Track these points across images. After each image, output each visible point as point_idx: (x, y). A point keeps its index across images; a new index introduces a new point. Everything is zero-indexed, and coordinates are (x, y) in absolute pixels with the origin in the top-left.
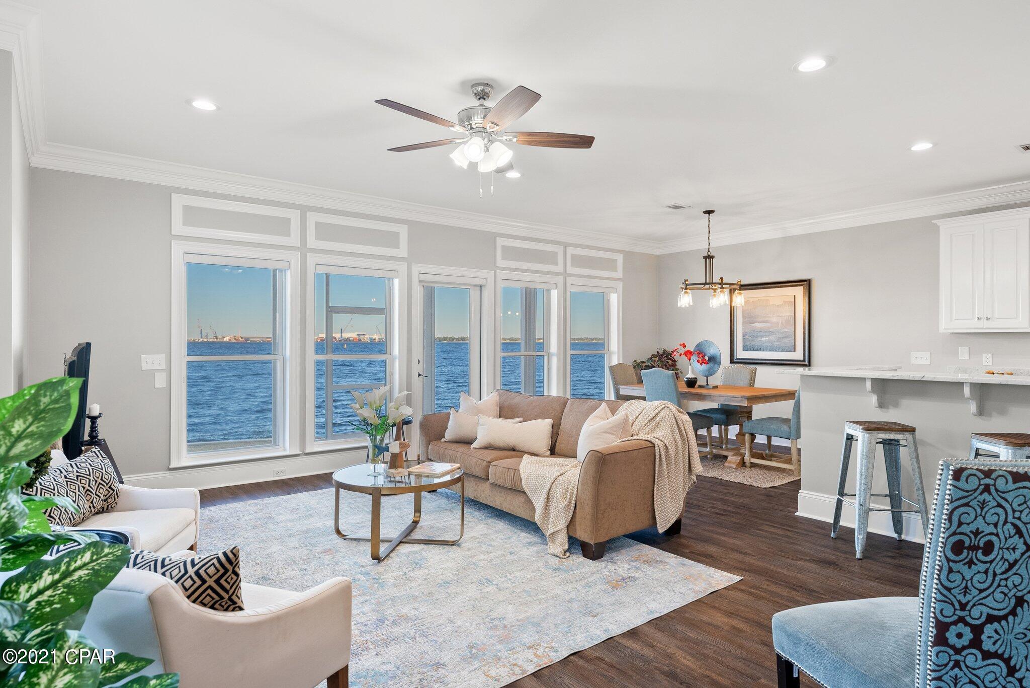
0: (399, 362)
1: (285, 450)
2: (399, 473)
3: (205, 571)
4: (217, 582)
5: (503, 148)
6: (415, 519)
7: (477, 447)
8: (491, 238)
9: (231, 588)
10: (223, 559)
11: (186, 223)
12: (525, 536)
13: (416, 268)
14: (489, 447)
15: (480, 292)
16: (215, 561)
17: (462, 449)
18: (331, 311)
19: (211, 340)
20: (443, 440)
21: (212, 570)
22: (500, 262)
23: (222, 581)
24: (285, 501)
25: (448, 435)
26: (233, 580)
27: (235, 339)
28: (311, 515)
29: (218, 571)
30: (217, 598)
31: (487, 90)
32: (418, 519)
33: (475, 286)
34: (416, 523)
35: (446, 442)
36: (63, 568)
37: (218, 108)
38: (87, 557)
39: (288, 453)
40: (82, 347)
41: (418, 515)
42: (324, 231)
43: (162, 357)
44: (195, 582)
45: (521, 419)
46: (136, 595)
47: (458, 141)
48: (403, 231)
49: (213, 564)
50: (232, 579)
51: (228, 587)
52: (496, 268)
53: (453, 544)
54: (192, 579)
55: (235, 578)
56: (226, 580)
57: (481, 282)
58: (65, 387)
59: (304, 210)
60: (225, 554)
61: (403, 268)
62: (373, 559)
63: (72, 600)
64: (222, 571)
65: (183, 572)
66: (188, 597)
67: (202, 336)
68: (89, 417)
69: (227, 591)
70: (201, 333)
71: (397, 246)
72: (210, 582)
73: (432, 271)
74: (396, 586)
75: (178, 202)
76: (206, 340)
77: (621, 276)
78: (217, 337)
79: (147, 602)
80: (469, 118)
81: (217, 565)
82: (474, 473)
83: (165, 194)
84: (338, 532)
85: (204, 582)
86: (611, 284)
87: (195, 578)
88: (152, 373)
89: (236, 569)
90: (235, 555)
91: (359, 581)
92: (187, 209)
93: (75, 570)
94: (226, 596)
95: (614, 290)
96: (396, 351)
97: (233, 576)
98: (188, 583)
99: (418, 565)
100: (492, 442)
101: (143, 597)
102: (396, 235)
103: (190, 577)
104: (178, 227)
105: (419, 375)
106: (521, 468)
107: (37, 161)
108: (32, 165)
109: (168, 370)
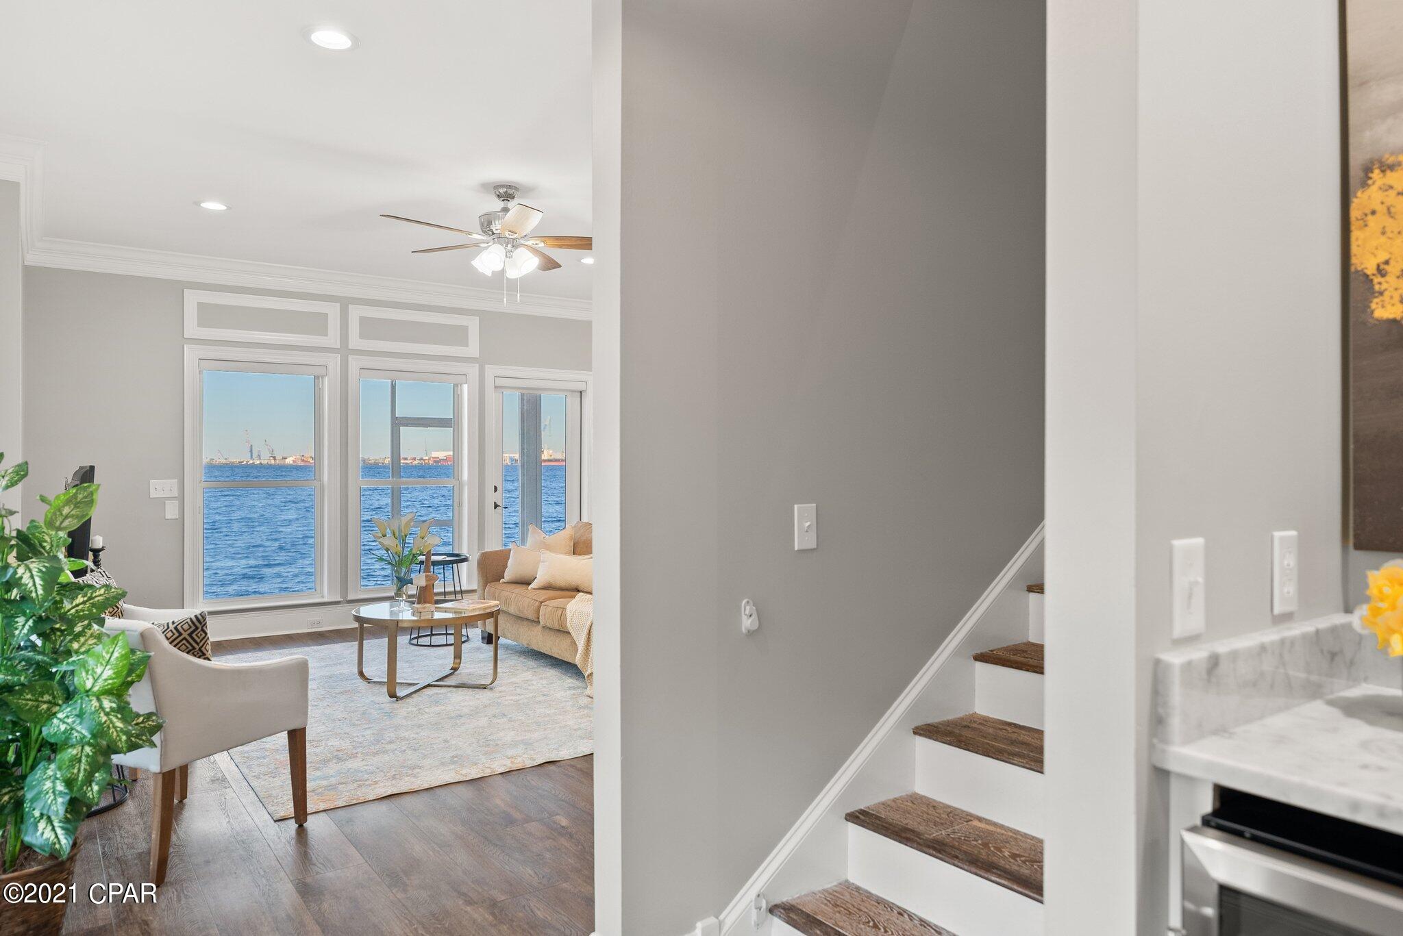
0: (469, 488)
1: (323, 597)
2: (424, 608)
3: (181, 627)
4: (190, 635)
5: (529, 254)
6: (455, 666)
7: (536, 587)
9: (201, 641)
10: (194, 619)
11: (202, 323)
12: (570, 681)
13: (491, 371)
14: (548, 587)
15: (580, 399)
16: (189, 620)
17: (519, 589)
18: (398, 423)
19: (266, 462)
20: (502, 581)
21: (186, 627)
23: (194, 635)
24: (315, 651)
25: (509, 575)
26: (202, 637)
27: (303, 460)
28: (340, 664)
29: (191, 627)
30: (190, 648)
31: (510, 191)
32: (457, 666)
33: (572, 391)
34: (455, 669)
35: (505, 583)
36: (89, 595)
37: (229, 208)
38: (102, 591)
39: (326, 600)
40: (84, 470)
41: (458, 661)
42: (370, 328)
43: (174, 483)
44: (174, 634)
46: (133, 633)
47: (483, 245)
48: (473, 324)
49: (187, 622)
50: (201, 635)
51: (199, 641)
53: (484, 687)
54: (172, 632)
55: (204, 635)
56: (196, 635)
57: (581, 387)
58: (91, 489)
59: (344, 303)
60: (196, 616)
61: (473, 371)
62: (391, 697)
63: (94, 611)
64: (193, 628)
65: (166, 628)
66: (171, 643)
67: (252, 456)
68: (92, 550)
69: (198, 644)
70: (251, 451)
71: (464, 342)
72: (185, 635)
73: (519, 374)
74: (405, 718)
75: (192, 299)
76: (258, 462)
78: (274, 458)
79: (139, 636)
80: (490, 223)
81: (190, 623)
82: (526, 616)
83: (177, 289)
84: (361, 674)
85: (180, 634)
87: (174, 631)
88: (161, 502)
89: (204, 628)
90: (203, 617)
91: (371, 714)
92: (202, 307)
93: (96, 597)
94: (197, 647)
96: (465, 476)
97: (201, 632)
98: (170, 635)
99: (437, 703)
100: (552, 581)
101: (136, 634)
102: (465, 329)
103: (171, 630)
104: (192, 328)
105: (496, 506)
106: (568, 607)
109: (181, 498)
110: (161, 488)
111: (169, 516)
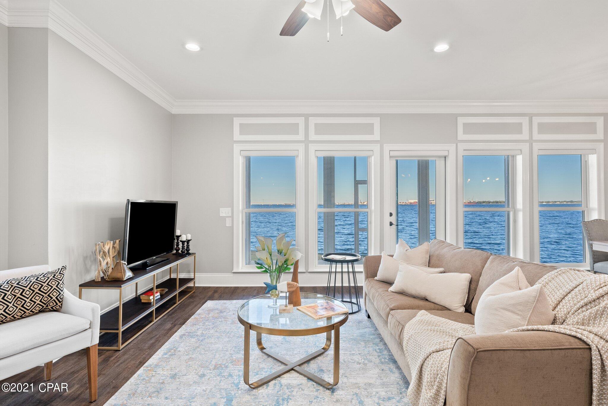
7: (393, 290)
8: (455, 117)
11: (241, 133)
13: (387, 148)
14: (402, 293)
15: (444, 161)
17: (382, 290)
20: (376, 278)
22: (461, 136)
25: (379, 276)
37: (202, 49)
43: (229, 209)
45: (442, 269)
48: (376, 122)
52: (457, 142)
57: (445, 153)
59: (307, 117)
71: (372, 133)
75: (237, 122)
83: (230, 118)
86: (589, 145)
88: (224, 218)
95: (594, 151)
96: (373, 207)
100: (404, 288)
102: (371, 125)
104: (237, 136)
105: (392, 224)
106: (407, 326)
107: (175, 111)
108: (173, 113)
109: (232, 217)
110: (224, 212)
111: (227, 225)
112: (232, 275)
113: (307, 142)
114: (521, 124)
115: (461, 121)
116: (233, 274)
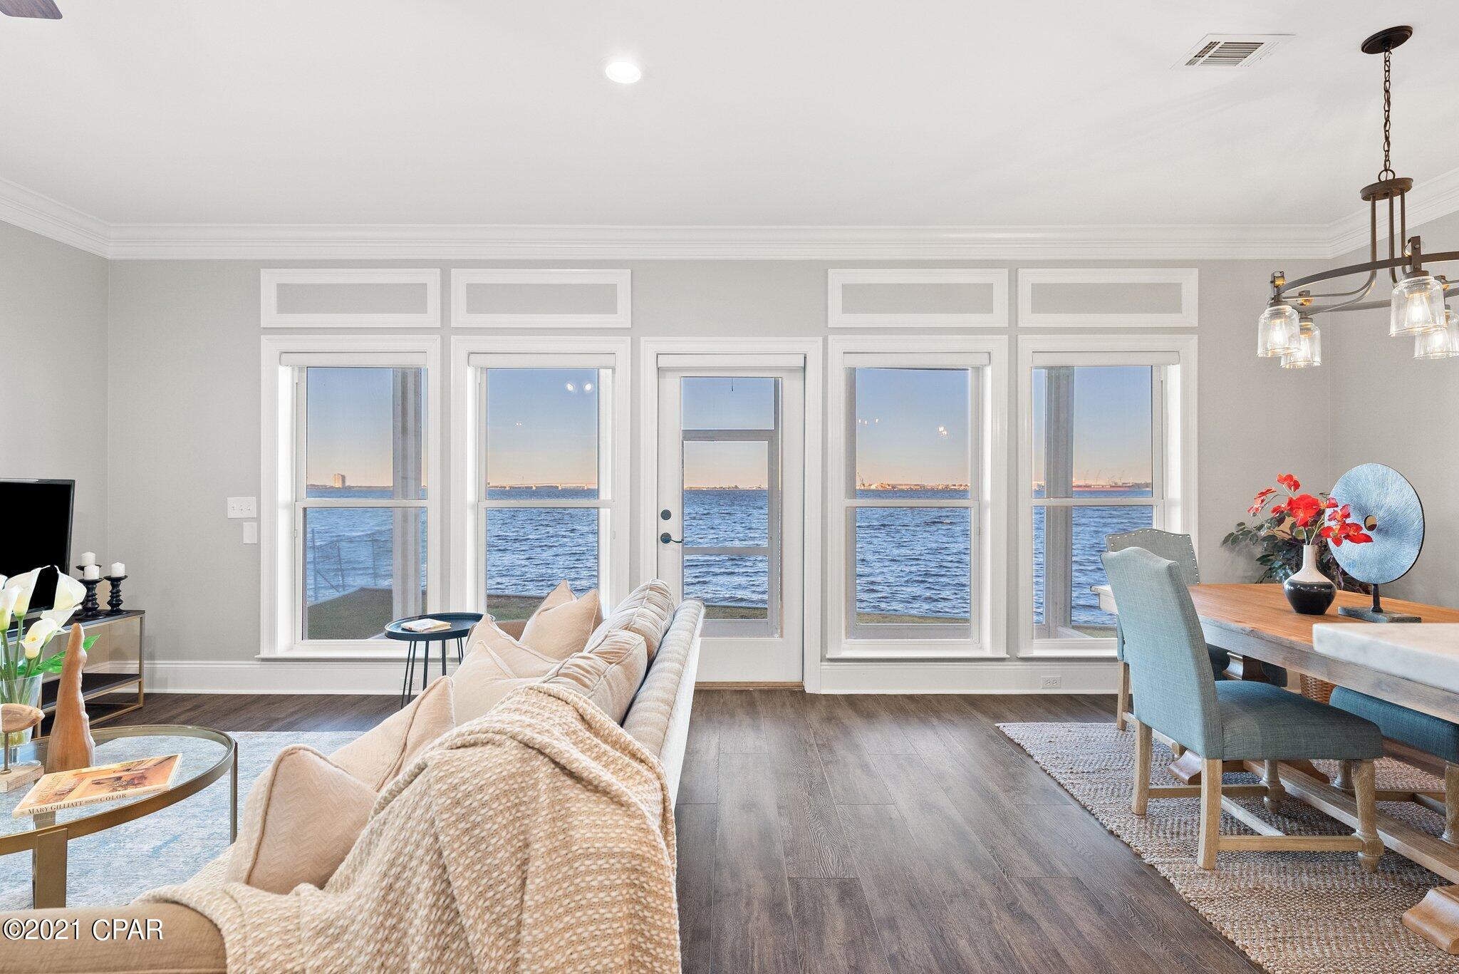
8: (818, 271)
13: (649, 347)
22: (837, 317)
33: (791, 370)
42: (481, 297)
43: (252, 501)
48: (622, 279)
52: (825, 331)
59: (445, 267)
61: (622, 347)
71: (611, 309)
75: (270, 280)
77: (1194, 322)
86: (1162, 342)
88: (238, 523)
92: (282, 289)
95: (1174, 355)
102: (611, 290)
104: (269, 314)
107: (112, 252)
108: (109, 257)
109: (258, 519)
110: (237, 507)
111: (246, 540)
112: (258, 666)
113: (445, 330)
114: (990, 287)
115: (837, 279)
116: (259, 663)
